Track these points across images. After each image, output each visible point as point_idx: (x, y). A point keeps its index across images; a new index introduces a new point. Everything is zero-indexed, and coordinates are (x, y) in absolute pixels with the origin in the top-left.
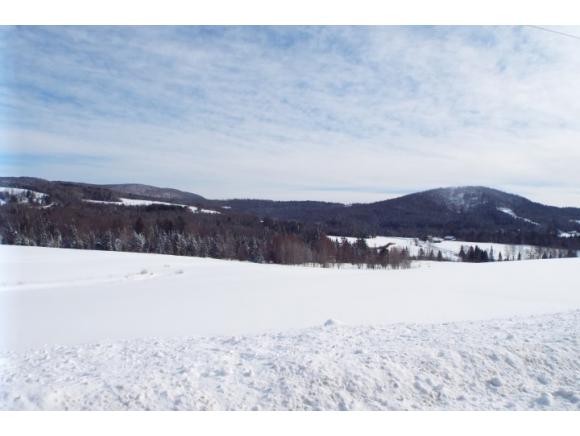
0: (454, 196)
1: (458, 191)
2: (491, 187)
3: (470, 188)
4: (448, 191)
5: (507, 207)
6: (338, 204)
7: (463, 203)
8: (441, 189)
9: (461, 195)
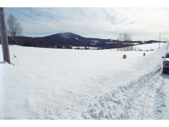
0: (64, 35)
1: (65, 34)
2: (72, 33)
3: (67, 33)
4: (62, 33)
5: (77, 38)
6: (31, 37)
7: (67, 37)
8: (60, 33)
9: (66, 35)
